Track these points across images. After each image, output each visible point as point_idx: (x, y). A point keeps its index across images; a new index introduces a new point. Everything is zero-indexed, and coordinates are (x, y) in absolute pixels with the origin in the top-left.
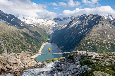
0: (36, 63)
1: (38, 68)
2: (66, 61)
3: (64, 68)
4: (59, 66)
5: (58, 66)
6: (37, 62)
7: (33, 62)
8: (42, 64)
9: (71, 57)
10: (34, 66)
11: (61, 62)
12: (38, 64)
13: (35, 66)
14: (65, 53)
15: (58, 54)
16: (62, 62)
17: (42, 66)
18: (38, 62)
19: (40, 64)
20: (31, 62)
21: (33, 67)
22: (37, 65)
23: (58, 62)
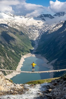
0: (13, 86)
1: (16, 94)
2: (61, 83)
3: (58, 94)
4: (50, 92)
5: (47, 91)
6: (15, 85)
7: (7, 84)
8: (22, 87)
10: (10, 91)
11: (53, 84)
12: (16, 87)
13: (12, 91)
14: (60, 70)
15: (47, 72)
16: (54, 86)
17: (22, 92)
19: (19, 88)
20: (5, 84)
21: (8, 92)
22: (14, 89)
23: (48, 85)
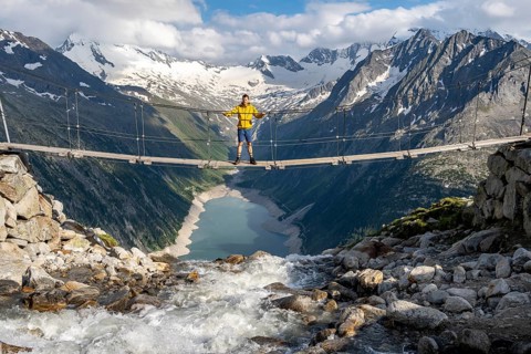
9: (431, 220)
11: (364, 250)
15: (335, 160)
16: (372, 256)
18: (121, 251)
